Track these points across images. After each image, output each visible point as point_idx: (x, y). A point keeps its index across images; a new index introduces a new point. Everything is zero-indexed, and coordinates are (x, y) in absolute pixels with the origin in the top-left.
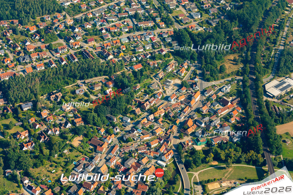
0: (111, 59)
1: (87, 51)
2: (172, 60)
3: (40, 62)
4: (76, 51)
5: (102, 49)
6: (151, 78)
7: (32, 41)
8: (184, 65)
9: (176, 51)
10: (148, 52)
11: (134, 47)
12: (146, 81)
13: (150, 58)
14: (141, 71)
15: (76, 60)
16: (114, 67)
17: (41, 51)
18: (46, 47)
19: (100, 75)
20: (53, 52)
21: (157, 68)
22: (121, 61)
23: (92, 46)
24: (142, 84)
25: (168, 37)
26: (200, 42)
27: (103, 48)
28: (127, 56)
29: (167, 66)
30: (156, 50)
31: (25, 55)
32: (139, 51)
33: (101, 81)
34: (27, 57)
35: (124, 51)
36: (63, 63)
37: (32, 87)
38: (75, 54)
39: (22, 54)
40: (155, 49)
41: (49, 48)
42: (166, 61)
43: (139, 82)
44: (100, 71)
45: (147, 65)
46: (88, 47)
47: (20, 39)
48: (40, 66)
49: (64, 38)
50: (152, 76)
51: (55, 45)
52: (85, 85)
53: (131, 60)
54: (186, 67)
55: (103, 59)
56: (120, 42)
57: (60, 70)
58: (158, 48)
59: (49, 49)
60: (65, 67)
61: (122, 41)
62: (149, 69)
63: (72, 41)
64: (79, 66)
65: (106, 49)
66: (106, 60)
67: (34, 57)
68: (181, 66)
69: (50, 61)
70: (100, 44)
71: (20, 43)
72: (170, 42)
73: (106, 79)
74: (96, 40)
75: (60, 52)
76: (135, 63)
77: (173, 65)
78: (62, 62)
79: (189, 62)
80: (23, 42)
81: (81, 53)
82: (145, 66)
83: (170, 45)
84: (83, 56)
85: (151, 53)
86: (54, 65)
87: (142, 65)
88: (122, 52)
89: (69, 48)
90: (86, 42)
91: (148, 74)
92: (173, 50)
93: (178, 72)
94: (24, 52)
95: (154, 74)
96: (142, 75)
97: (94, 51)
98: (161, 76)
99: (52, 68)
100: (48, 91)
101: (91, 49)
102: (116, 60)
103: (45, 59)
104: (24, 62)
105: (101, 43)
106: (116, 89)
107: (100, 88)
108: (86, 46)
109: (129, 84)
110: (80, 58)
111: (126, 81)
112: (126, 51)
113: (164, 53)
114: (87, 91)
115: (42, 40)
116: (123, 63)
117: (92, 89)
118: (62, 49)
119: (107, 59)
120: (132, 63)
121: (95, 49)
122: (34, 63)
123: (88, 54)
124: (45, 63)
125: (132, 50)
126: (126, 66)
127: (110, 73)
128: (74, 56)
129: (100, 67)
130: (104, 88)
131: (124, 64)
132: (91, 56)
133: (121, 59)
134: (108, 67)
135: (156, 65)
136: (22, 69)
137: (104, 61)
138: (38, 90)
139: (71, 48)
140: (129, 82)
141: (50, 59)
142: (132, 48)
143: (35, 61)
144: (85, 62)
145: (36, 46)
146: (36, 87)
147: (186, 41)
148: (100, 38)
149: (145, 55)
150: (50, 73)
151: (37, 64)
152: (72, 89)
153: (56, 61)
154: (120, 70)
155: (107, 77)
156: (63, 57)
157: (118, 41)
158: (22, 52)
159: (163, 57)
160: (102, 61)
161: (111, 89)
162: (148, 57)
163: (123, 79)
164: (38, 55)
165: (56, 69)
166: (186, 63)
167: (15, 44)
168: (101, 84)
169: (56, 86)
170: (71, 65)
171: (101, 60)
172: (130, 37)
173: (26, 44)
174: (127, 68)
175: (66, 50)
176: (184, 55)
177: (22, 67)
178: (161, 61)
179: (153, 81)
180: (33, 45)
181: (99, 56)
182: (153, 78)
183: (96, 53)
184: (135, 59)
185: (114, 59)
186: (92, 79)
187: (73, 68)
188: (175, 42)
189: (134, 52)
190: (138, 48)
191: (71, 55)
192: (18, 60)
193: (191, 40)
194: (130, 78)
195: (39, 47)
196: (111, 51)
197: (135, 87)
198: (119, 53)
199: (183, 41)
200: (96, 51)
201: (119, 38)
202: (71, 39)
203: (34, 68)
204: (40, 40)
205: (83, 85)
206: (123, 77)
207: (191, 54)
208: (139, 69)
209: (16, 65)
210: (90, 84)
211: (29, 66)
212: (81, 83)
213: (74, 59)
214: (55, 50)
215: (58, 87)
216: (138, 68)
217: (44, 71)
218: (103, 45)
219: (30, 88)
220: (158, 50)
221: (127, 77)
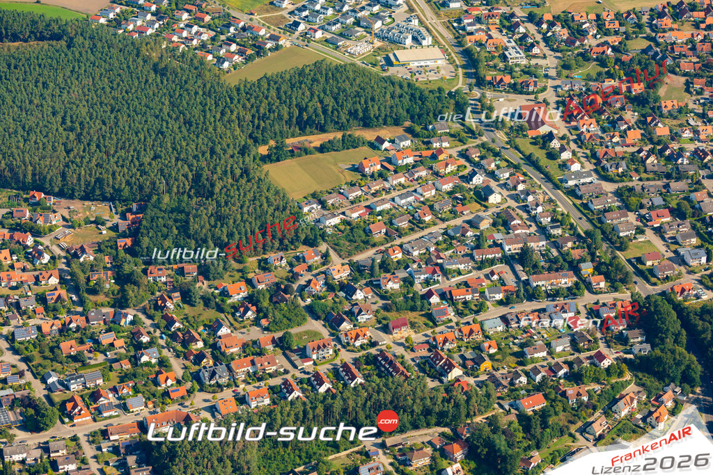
0: (457, 380)
1: (390, 356)
2: (628, 383)
3: (257, 384)
4: (357, 355)
5: (429, 350)
6: (571, 435)
7: (236, 324)
8: (665, 398)
9: (641, 358)
10: (560, 360)
11: (522, 346)
12: (556, 444)
13: (566, 376)
14: (543, 415)
15: (360, 380)
16: (467, 402)
17: (260, 354)
18: (273, 341)
19: (428, 425)
20: (294, 357)
21: (587, 407)
22: (486, 386)
23: (403, 341)
24: (545, 452)
25: (616, 317)
26: (709, 332)
27: (432, 347)
28: (501, 372)
29: (615, 401)
30: (583, 356)
31: (215, 365)
32: (536, 355)
33: (430, 443)
34: (221, 369)
35: (491, 357)
36: (322, 390)
37: (236, 454)
38: (356, 362)
39: (208, 362)
40: (579, 351)
41: (283, 344)
42: (613, 388)
43: (538, 447)
44: (427, 412)
45: (559, 398)
46: (392, 344)
47: (202, 318)
48: (259, 396)
49: (323, 316)
50: (573, 429)
51: (300, 336)
52: (385, 453)
53: (512, 384)
54: (670, 404)
55: (433, 377)
56: (482, 330)
57: (314, 408)
58: (589, 350)
59: (282, 348)
60: (329, 401)
61: (486, 327)
62: (564, 410)
63: (346, 326)
64: (370, 397)
65: (442, 350)
66: (441, 381)
67: (242, 371)
68: (656, 400)
69: (286, 382)
70: (426, 335)
71: (201, 329)
72: (621, 333)
73: (443, 435)
74: (413, 325)
75: (314, 357)
76: (523, 392)
77: (632, 399)
78: (321, 384)
79: (678, 390)
80: (210, 327)
81: (372, 360)
82: (554, 401)
83: (622, 339)
84: (378, 368)
85: (570, 364)
86: (296, 394)
87: (546, 396)
88: (487, 358)
89: (339, 346)
90: (386, 329)
91: (561, 424)
92: (631, 356)
93: (648, 420)
94: (212, 354)
95: (580, 424)
96: (545, 425)
97: (408, 356)
98: (598, 429)
99: (292, 403)
100: (282, 466)
101: (400, 351)
102: (471, 380)
103: (271, 376)
104: (213, 382)
105: (429, 332)
106: (473, 465)
107: (427, 461)
108: (385, 340)
109: (510, 452)
110: (369, 375)
111: (501, 442)
112: (498, 357)
113: (606, 363)
114: (390, 468)
115: (264, 322)
116: (492, 392)
117: (406, 465)
118: (319, 348)
119: (445, 379)
120: (516, 390)
121: (412, 350)
122: (242, 386)
123: (391, 363)
124: (272, 388)
125: (515, 354)
126: (499, 398)
127: (456, 417)
128: (353, 367)
129: (428, 402)
130: (438, 460)
131: (495, 394)
132: (401, 368)
133: (483, 377)
134: (448, 401)
135: (585, 399)
136: (208, 404)
137: (436, 384)
138: (254, 465)
139: (344, 347)
140: (510, 445)
141: (285, 376)
142: (516, 349)
143: (244, 381)
144: (386, 385)
145: (247, 338)
146: (249, 456)
147: (668, 330)
148: (424, 319)
149: (553, 370)
150: (288, 415)
151: (249, 388)
152: (349, 462)
153: (301, 382)
154: (483, 409)
155: (447, 430)
156: (323, 369)
157: (476, 327)
158: (209, 355)
159: (603, 376)
160: (431, 384)
161: (457, 466)
162: (561, 373)
163: (492, 436)
164: (253, 363)
165: (304, 404)
166: (670, 393)
167: (189, 332)
168: (429, 450)
169: (303, 455)
170: (347, 394)
171: (428, 380)
172: (509, 317)
173: (220, 333)
174: (501, 406)
175: (331, 352)
176: (664, 370)
177: (209, 396)
178: (597, 387)
179: (577, 445)
180: (237, 335)
181: (423, 371)
182: (578, 435)
183: (413, 360)
184: (524, 379)
185: (466, 379)
186: (404, 436)
187: (351, 403)
188: (637, 331)
189: (521, 357)
190: (531, 349)
191: (345, 366)
192: (196, 377)
193: (682, 326)
194: (512, 435)
195: (255, 343)
196: (456, 356)
197: (527, 461)
198: (478, 361)
199: (660, 330)
200: (413, 355)
201: (479, 318)
202: (343, 320)
203: (242, 400)
204: (256, 322)
205: (380, 451)
206: (494, 432)
207: (683, 367)
208: (536, 408)
209: (190, 392)
210: (400, 450)
211: (228, 394)
212: (375, 445)
213: (353, 378)
214: (299, 349)
215: (309, 457)
216: (533, 405)
217: (271, 412)
218: (434, 339)
219: (231, 458)
220: (588, 354)
221: (504, 432)
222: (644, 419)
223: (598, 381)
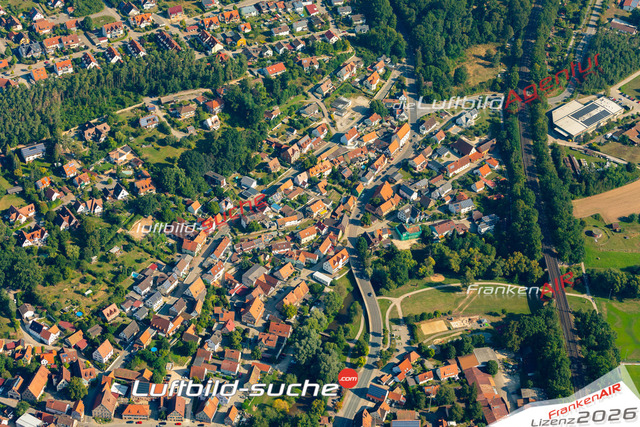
0: (219, 53)
1: (167, 35)
2: (350, 55)
3: (64, 57)
4: (141, 35)
5: (198, 31)
6: (304, 94)
7: (48, 12)
8: (378, 66)
9: (361, 36)
10: (299, 38)
11: (270, 27)
12: (292, 101)
13: (303, 50)
14: (283, 79)
15: (142, 53)
16: (225, 69)
17: (66, 34)
18: (77, 24)
19: (194, 87)
20: (93, 36)
21: (318, 72)
22: (240, 57)
23: (178, 23)
24: (284, 107)
25: (344, 5)
26: (414, 16)
27: (201, 28)
28: (254, 46)
29: (339, 68)
30: (316, 34)
31: (31, 43)
32: (281, 34)
33: (195, 100)
34: (35, 46)
35: (246, 35)
36: (114, 61)
37: (44, 110)
38: (141, 40)
39: (25, 40)
40: (314, 31)
41: (84, 27)
42: (338, 58)
43: (279, 103)
44: (193, 77)
45: (296, 65)
46: (170, 26)
47: (21, 7)
48: (64, 66)
49: (116, 5)
50: (306, 89)
51: (98, 20)
52: (160, 109)
53: (261, 55)
54: (381, 71)
55: (200, 51)
56: (240, 14)
57: (105, 75)
58: (321, 30)
59: (83, 30)
60: (118, 68)
61: (243, 13)
62: (300, 75)
63: (134, 12)
64: (149, 65)
65: (209, 30)
66: (207, 54)
67: (51, 49)
68: (371, 68)
69: (85, 55)
70: (196, 19)
71: (21, 15)
72: (347, 17)
73: (206, 94)
74: (186, 11)
75: (109, 36)
76: (269, 62)
77: (352, 67)
78: (113, 56)
79: (388, 60)
80: (28, 14)
81: (153, 39)
82: (292, 68)
83: (347, 22)
84: (158, 44)
85: (306, 41)
86: (92, 65)
87: (286, 65)
88: (242, 36)
89: (128, 28)
90: (165, 15)
91: (297, 85)
92: (354, 35)
93: (364, 83)
94: (29, 34)
95: (312, 86)
96: (284, 86)
97: (182, 35)
98: (325, 89)
99: (89, 71)
100: (81, 119)
101: (175, 31)
102: (230, 54)
103: (74, 51)
104: (29, 56)
105: (199, 17)
106: (228, 117)
107: (192, 114)
108: (164, 23)
109: (256, 106)
110: (151, 50)
111: (249, 99)
112: (251, 36)
113: (334, 40)
114: (164, 120)
115: (70, 10)
116: (244, 61)
117: (176, 117)
118: (112, 29)
119: (209, 53)
120: (264, 60)
121: (185, 30)
122: (52, 59)
123: (168, 40)
124: (74, 60)
125: (264, 33)
126: (250, 66)
127: (215, 81)
128: (138, 44)
129: (194, 69)
130: (201, 113)
131: (246, 63)
132: (176, 44)
133: (239, 51)
134: (210, 69)
135: (317, 67)
136: (25, 73)
137: (203, 56)
138: (58, 118)
139: (132, 28)
140: (256, 101)
141: (85, 51)
142: (266, 29)
143: (53, 55)
144: (162, 57)
145: (56, 22)
146: (54, 111)
147: (382, 14)
148: (196, 7)
149: (293, 45)
150: (85, 80)
151: (57, 60)
152: (133, 115)
153: (98, 55)
154: (237, 75)
155: (208, 90)
156: (116, 46)
157: (235, 13)
158: (26, 36)
159: (331, 50)
160: (198, 56)
161: (215, 117)
162: (299, 47)
163: (242, 94)
164: (60, 41)
165: (99, 71)
166: (382, 62)
167: (11, 18)
168: (194, 106)
169: (97, 110)
170: (132, 63)
171: (196, 53)
172: (261, 5)
173: (35, 19)
174: (252, 73)
175: (122, 32)
176: (378, 44)
177: (25, 67)
178: (326, 58)
179: (309, 101)
180: (50, 20)
181: (192, 45)
182: (310, 94)
183: (185, 38)
184: (270, 52)
185: (226, 52)
186: (176, 95)
187: (134, 70)
188: (359, 15)
189: (269, 36)
190: (277, 29)
191: (132, 42)
192: (16, 52)
193: (394, 12)
194: (258, 94)
195: (62, 25)
196: (219, 35)
197: (270, 114)
198: (236, 38)
199: (376, 15)
200: (186, 34)
201: (238, 6)
202: (132, 8)
203: (51, 70)
204: (64, 9)
205: (157, 107)
206: (244, 92)
207: (392, 43)
208: (278, 74)
209: (11, 64)
210: (172, 106)
211: (40, 65)
212: (153, 102)
213: (138, 51)
214: (97, 30)
215: (102, 112)
216: (275, 71)
217: (72, 77)
218: (202, 22)
219: (40, 113)
220: (321, 33)
221: (252, 92)
222: (361, 82)
223: (327, 54)
